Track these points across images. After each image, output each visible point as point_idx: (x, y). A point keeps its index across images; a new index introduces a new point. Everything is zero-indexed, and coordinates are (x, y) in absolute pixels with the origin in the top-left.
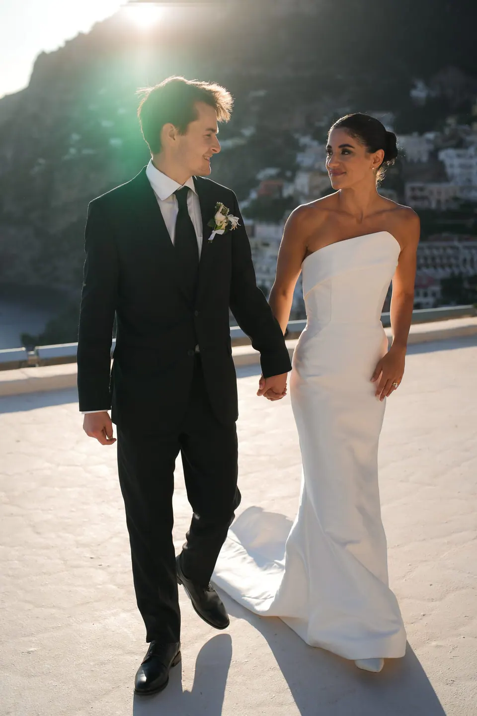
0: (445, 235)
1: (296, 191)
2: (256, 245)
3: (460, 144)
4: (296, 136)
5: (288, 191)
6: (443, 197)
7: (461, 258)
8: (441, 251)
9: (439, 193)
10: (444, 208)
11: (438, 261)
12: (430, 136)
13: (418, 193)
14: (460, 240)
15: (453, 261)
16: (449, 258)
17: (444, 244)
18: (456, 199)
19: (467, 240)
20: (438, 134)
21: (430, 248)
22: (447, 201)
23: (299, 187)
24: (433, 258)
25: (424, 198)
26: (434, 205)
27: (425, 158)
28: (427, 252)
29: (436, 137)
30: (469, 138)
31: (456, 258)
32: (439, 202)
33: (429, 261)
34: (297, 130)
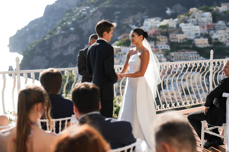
0: (183, 50)
3: (186, 22)
6: (182, 38)
7: (189, 57)
8: (182, 55)
9: (180, 37)
10: (182, 42)
11: (182, 58)
12: (176, 20)
13: (174, 37)
14: (188, 51)
15: (187, 58)
16: (185, 57)
17: (183, 53)
18: (186, 39)
19: (191, 51)
20: (179, 19)
21: (179, 54)
22: (183, 40)
24: (180, 57)
25: (175, 39)
26: (179, 41)
27: (175, 26)
28: (178, 55)
29: (178, 20)
30: (189, 21)
31: (188, 57)
32: (180, 40)
33: (179, 58)
34: (130, 24)
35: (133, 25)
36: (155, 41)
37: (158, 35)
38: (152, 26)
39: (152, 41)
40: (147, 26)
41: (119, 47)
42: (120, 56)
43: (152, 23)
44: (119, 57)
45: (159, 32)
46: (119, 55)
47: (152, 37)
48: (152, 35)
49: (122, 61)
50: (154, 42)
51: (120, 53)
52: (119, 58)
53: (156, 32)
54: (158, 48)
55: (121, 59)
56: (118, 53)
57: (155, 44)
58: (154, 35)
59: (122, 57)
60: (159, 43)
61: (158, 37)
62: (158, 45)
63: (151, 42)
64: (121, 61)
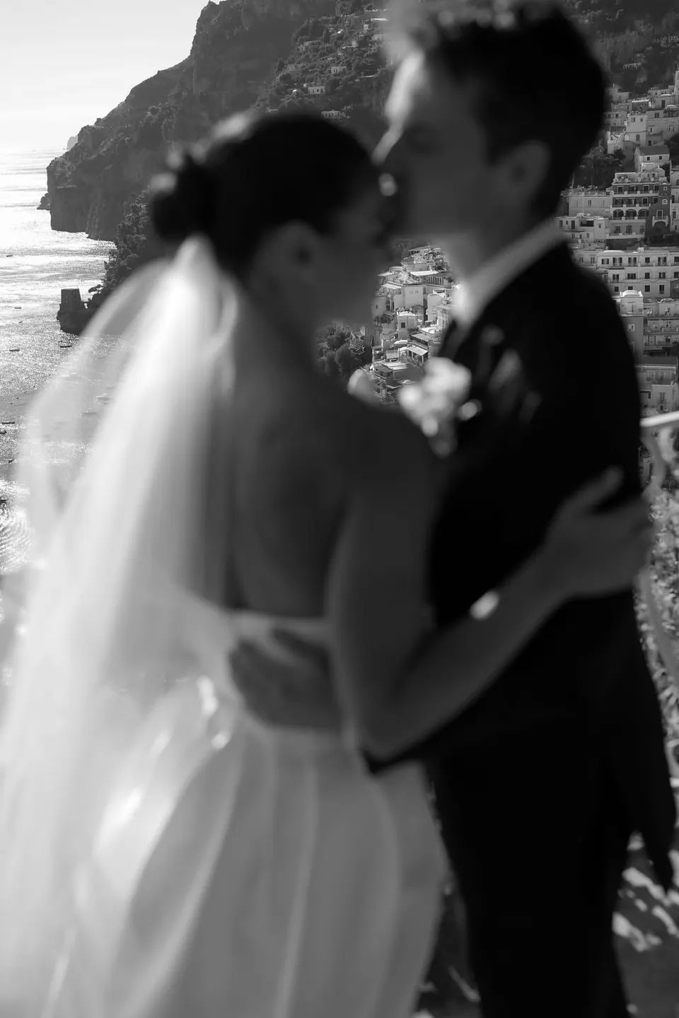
1: (625, 142)
5: (614, 143)
23: (631, 138)
51: (566, 221)
59: (573, 240)
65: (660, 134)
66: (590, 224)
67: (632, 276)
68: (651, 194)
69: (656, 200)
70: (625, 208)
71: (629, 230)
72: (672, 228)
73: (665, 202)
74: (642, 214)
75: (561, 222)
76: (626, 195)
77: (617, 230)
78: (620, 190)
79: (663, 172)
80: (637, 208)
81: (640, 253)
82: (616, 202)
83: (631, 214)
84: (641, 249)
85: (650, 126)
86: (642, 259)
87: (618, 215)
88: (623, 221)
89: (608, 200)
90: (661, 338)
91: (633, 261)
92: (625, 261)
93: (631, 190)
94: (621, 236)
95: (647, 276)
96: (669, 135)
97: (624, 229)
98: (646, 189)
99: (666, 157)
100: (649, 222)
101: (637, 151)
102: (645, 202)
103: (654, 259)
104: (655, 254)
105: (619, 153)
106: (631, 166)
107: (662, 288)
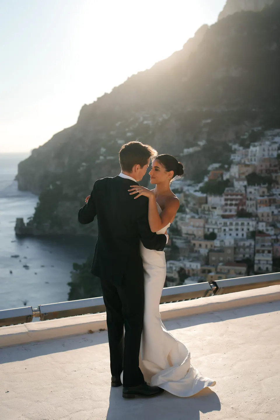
1: (231, 176)
2: (209, 208)
4: (230, 144)
5: (226, 176)
23: (233, 174)
34: (230, 141)
35: (235, 143)
36: (270, 184)
37: (276, 172)
38: (264, 155)
39: (264, 184)
40: (255, 155)
41: (205, 195)
42: (207, 212)
43: (264, 150)
44: (204, 214)
45: (275, 166)
46: (204, 210)
47: (263, 175)
48: (264, 171)
49: (210, 221)
50: (266, 185)
51: (206, 206)
52: (203, 216)
53: (270, 165)
54: (274, 197)
55: (207, 216)
56: (203, 206)
57: (269, 189)
58: (268, 171)
59: (208, 214)
60: (276, 186)
61: (274, 175)
62: (274, 191)
63: (262, 185)
64: (207, 222)
65: (243, 173)
66: (215, 208)
67: (231, 230)
68: (239, 197)
69: (241, 200)
70: (229, 202)
71: (231, 211)
72: (247, 210)
73: (244, 201)
74: (236, 205)
75: (204, 207)
76: (229, 197)
77: (226, 211)
78: (227, 195)
79: (243, 189)
80: (234, 202)
81: (234, 221)
82: (226, 200)
83: (231, 205)
84: (235, 219)
85: (239, 170)
86: (234, 223)
87: (226, 205)
88: (228, 207)
89: (223, 199)
90: (241, 256)
91: (231, 224)
92: (228, 224)
93: (231, 195)
94: (228, 213)
95: (237, 230)
96: (247, 174)
97: (228, 211)
98: (237, 195)
99: (245, 183)
100: (238, 208)
101: (234, 180)
102: (237, 200)
103: (240, 223)
104: (240, 221)
105: (228, 180)
106: (232, 185)
107: (243, 235)
